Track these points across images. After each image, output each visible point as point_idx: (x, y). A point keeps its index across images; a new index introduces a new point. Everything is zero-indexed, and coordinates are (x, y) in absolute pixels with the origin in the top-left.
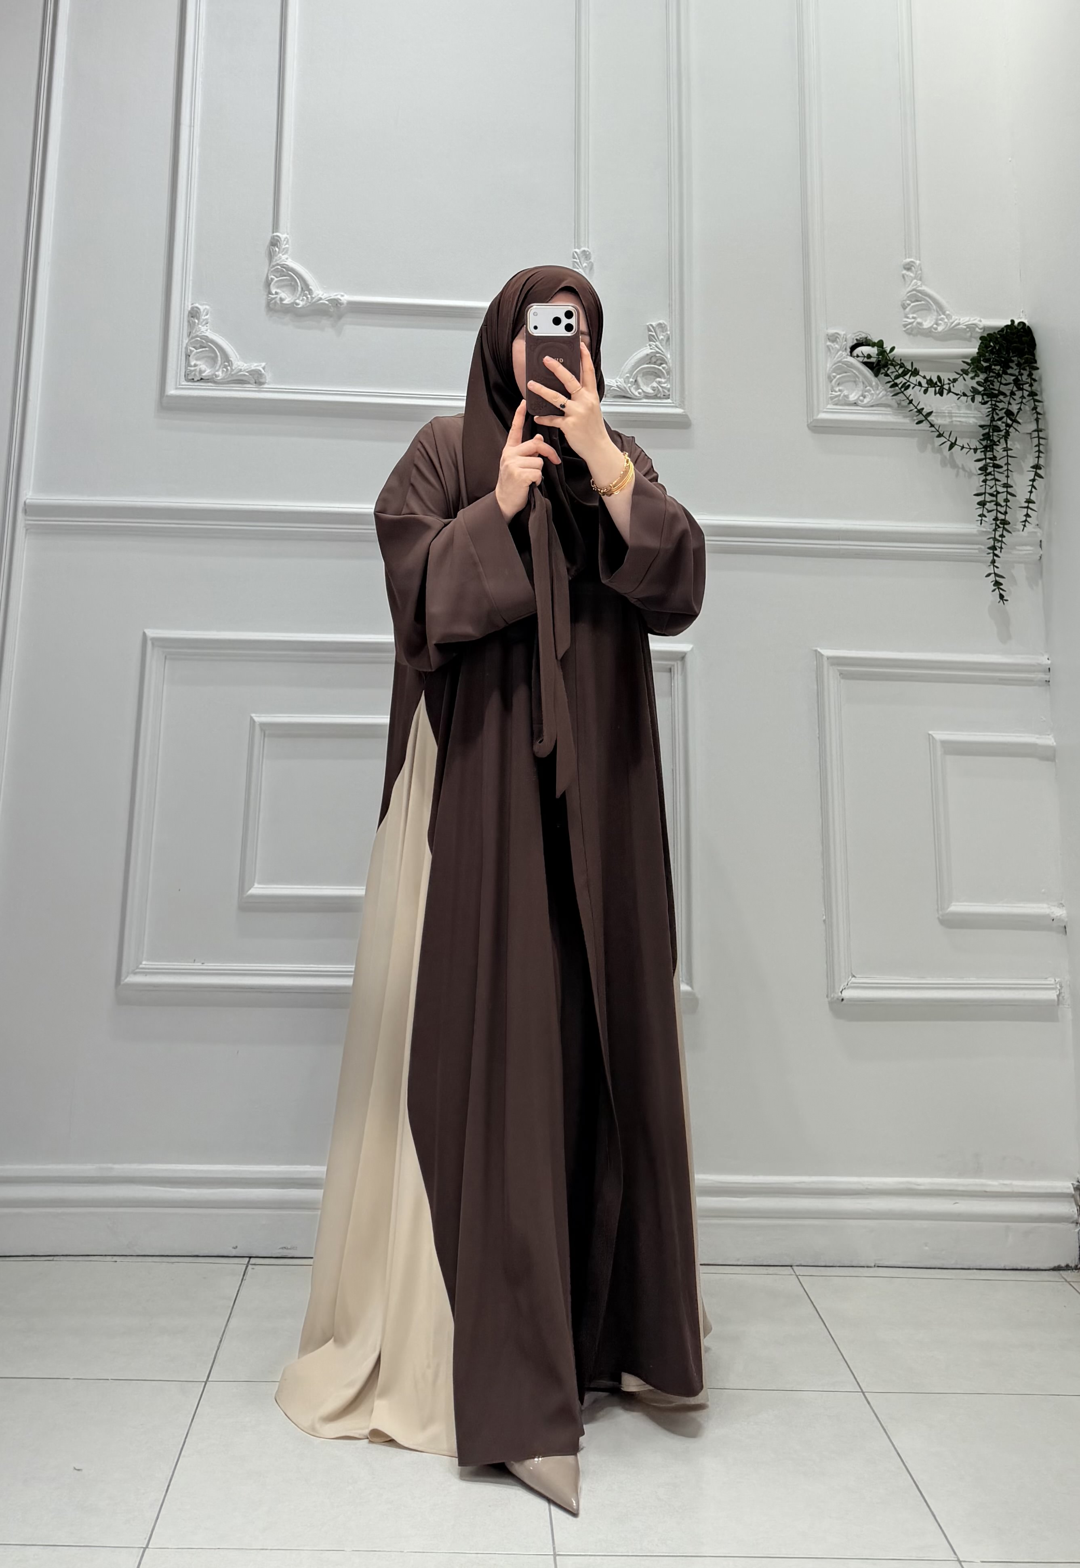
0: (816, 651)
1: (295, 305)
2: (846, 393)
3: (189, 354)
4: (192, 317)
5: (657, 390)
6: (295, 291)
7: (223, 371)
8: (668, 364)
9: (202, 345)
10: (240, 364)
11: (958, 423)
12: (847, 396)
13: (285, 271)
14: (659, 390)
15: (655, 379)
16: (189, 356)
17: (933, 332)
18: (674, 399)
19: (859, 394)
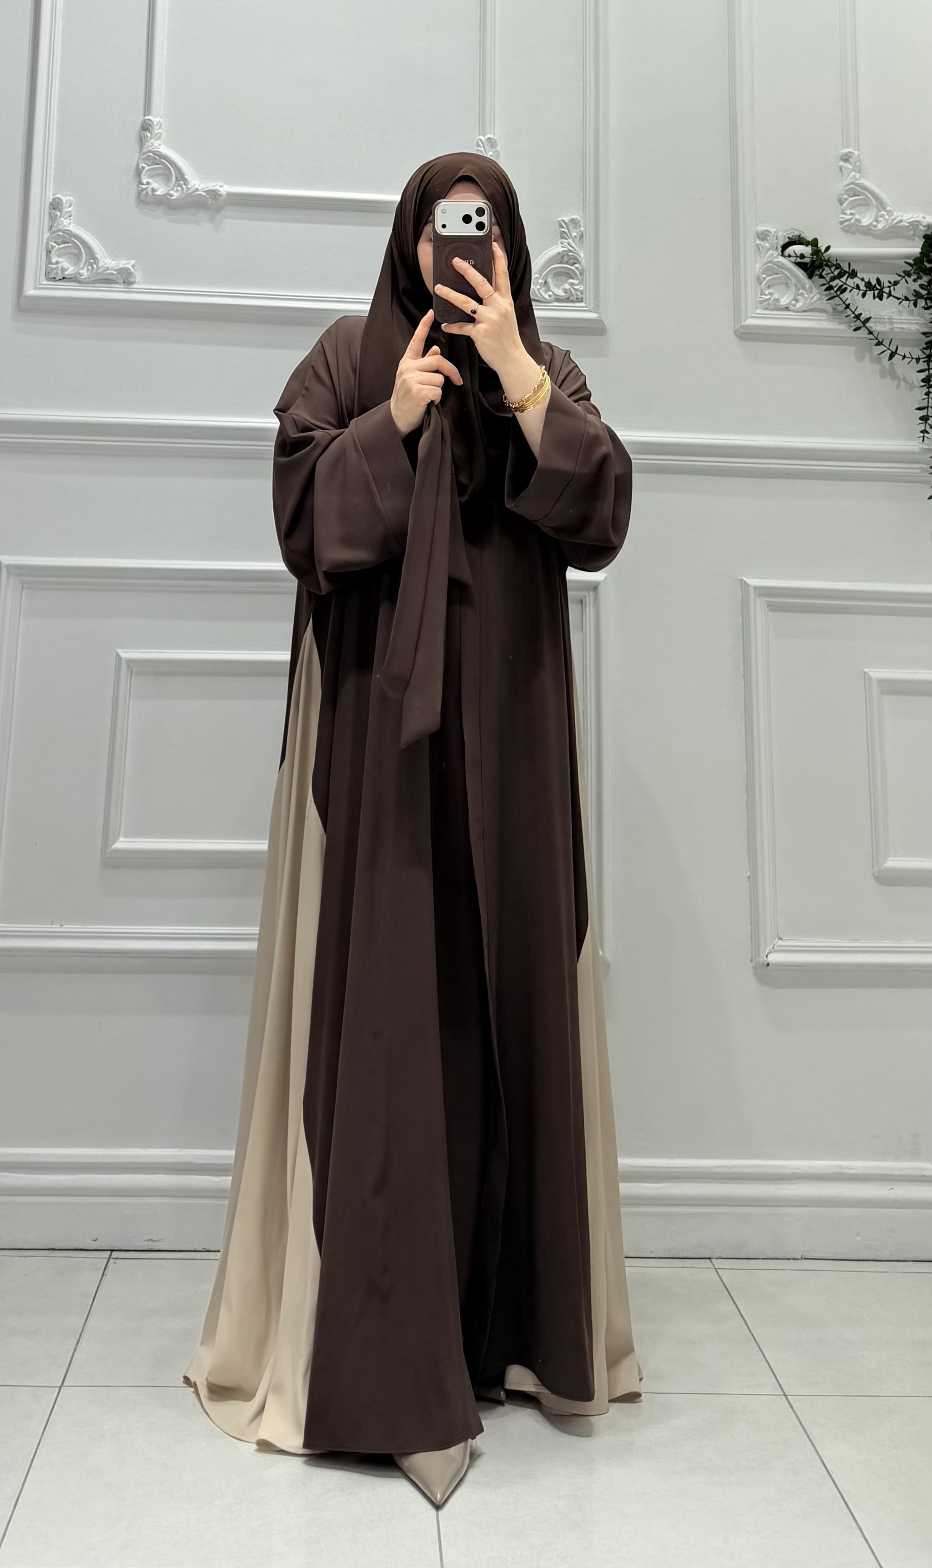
0: (741, 580)
1: (168, 197)
2: (776, 296)
3: (50, 250)
4: (54, 209)
5: (569, 292)
6: (168, 180)
7: (88, 269)
8: (582, 264)
9: (64, 239)
10: (108, 262)
11: (900, 330)
12: (777, 300)
13: (158, 159)
14: (571, 292)
15: (567, 280)
16: (50, 252)
17: (872, 229)
18: (588, 302)
19: (791, 298)
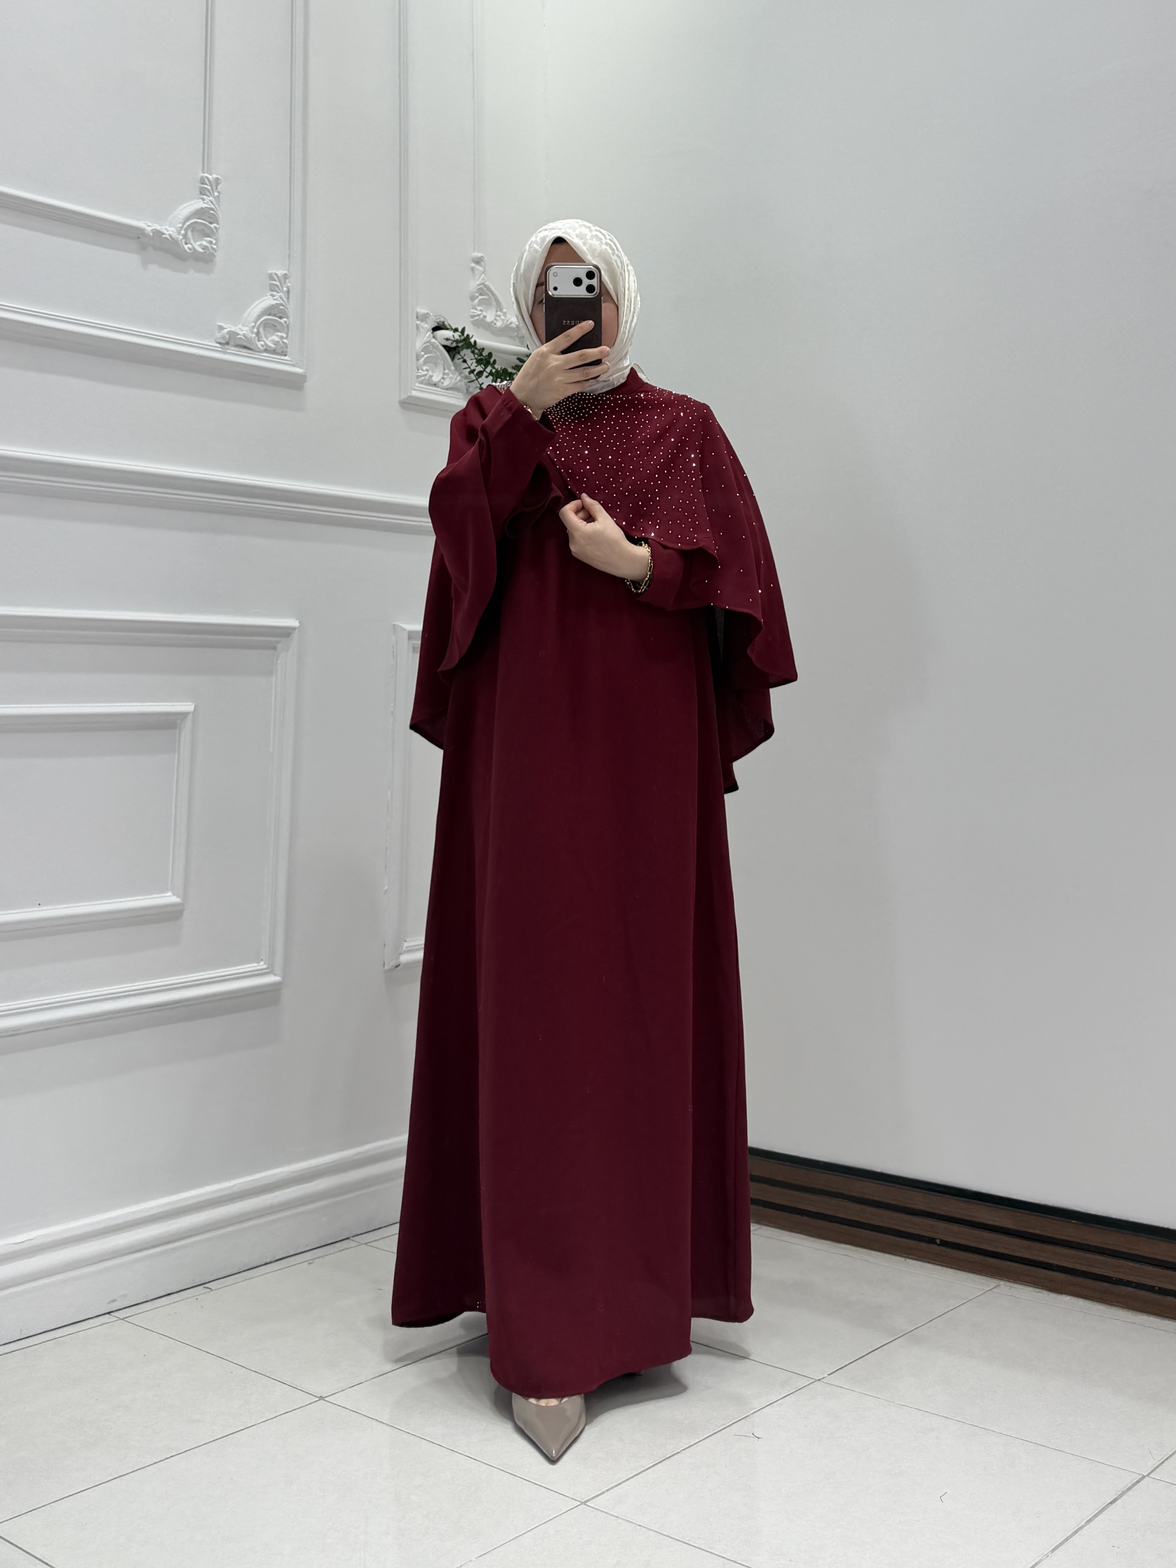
2: (430, 373)
5: (278, 344)
8: (289, 318)
12: (431, 376)
15: (275, 332)
17: (494, 327)
19: (441, 376)
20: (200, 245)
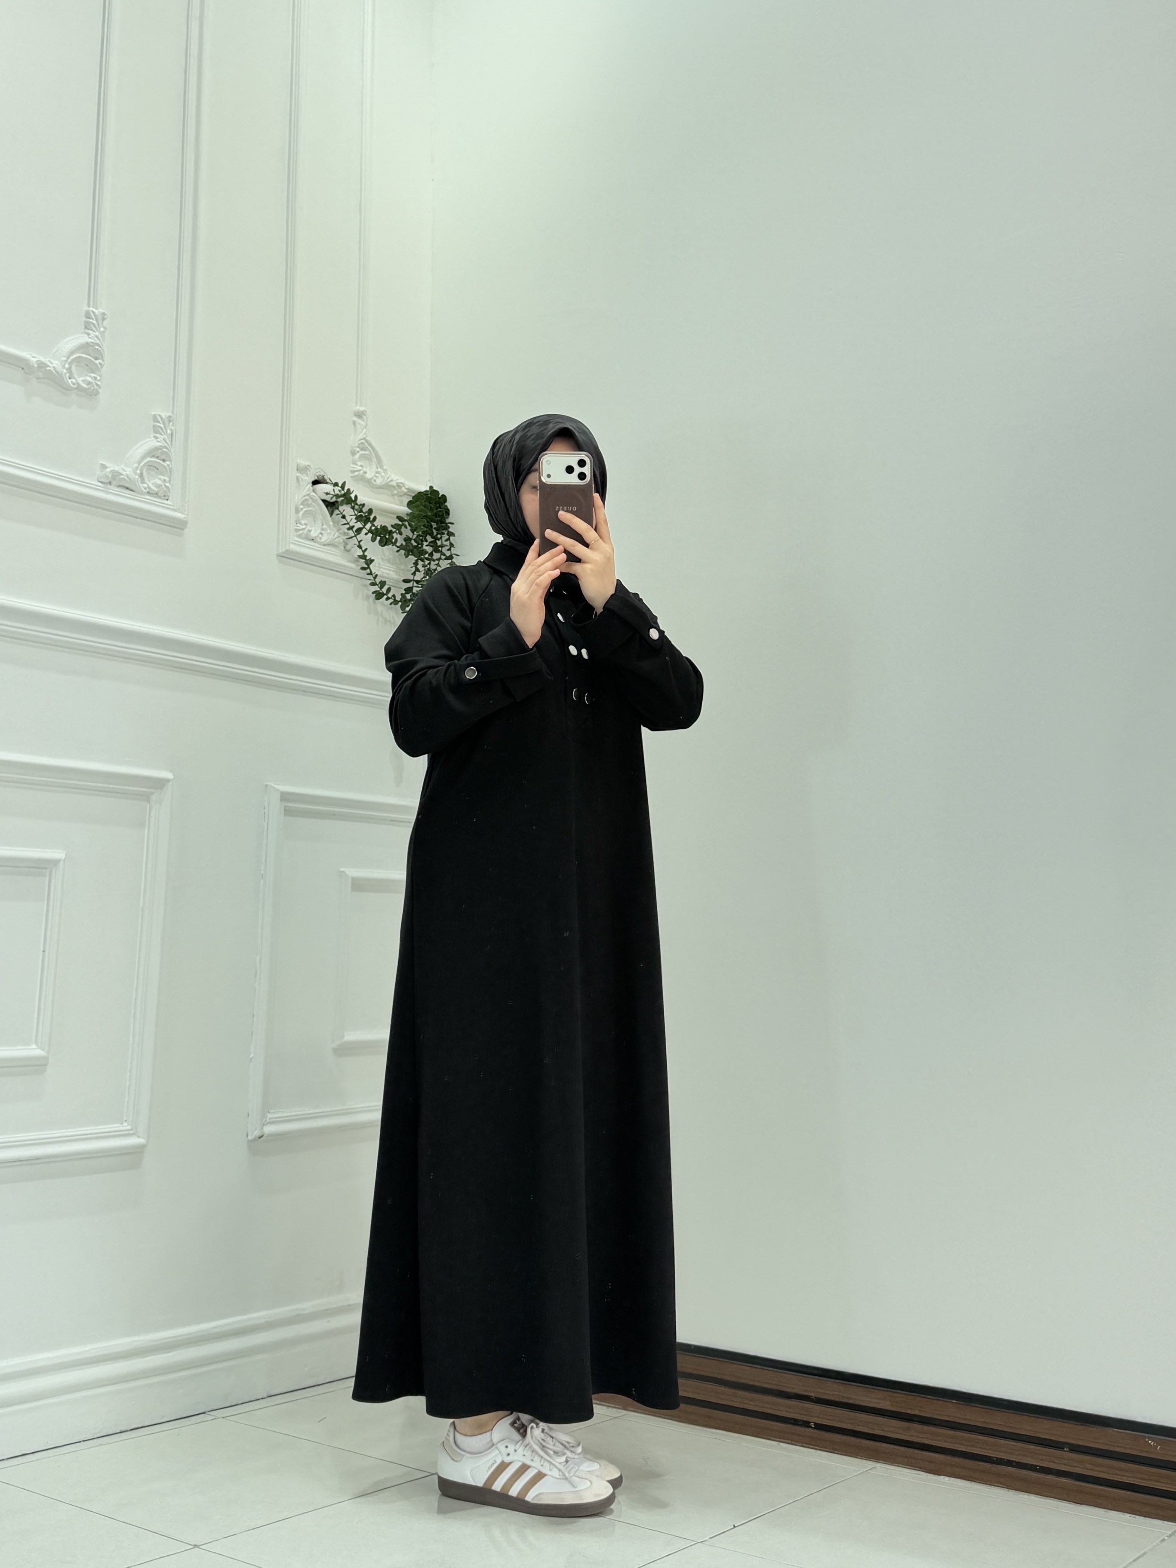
2: (309, 528)
5: (160, 487)
8: (172, 463)
12: (309, 531)
15: (157, 476)
17: (374, 483)
18: (174, 501)
19: (319, 531)
20: (82, 381)
